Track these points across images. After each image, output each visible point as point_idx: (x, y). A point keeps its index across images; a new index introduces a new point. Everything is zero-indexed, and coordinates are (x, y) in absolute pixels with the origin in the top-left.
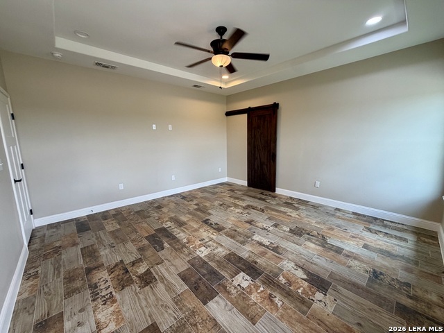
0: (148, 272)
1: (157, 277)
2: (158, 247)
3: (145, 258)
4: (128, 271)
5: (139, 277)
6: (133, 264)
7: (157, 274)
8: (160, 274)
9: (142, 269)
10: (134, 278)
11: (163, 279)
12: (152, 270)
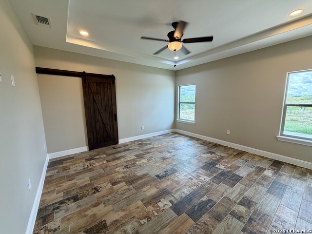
0: (241, 203)
1: (241, 198)
2: (210, 204)
3: (229, 209)
4: (250, 219)
5: (249, 208)
6: (239, 218)
7: (239, 198)
8: (238, 196)
9: (242, 209)
10: (252, 211)
11: (240, 194)
12: (238, 202)
